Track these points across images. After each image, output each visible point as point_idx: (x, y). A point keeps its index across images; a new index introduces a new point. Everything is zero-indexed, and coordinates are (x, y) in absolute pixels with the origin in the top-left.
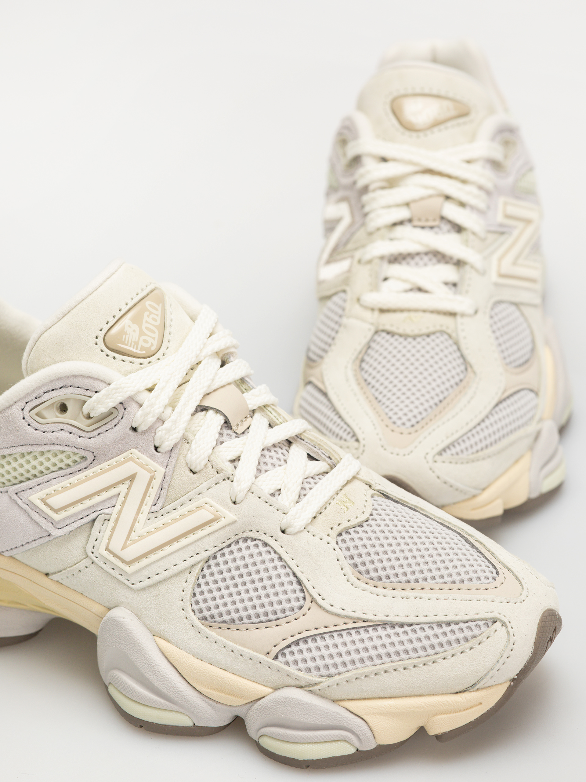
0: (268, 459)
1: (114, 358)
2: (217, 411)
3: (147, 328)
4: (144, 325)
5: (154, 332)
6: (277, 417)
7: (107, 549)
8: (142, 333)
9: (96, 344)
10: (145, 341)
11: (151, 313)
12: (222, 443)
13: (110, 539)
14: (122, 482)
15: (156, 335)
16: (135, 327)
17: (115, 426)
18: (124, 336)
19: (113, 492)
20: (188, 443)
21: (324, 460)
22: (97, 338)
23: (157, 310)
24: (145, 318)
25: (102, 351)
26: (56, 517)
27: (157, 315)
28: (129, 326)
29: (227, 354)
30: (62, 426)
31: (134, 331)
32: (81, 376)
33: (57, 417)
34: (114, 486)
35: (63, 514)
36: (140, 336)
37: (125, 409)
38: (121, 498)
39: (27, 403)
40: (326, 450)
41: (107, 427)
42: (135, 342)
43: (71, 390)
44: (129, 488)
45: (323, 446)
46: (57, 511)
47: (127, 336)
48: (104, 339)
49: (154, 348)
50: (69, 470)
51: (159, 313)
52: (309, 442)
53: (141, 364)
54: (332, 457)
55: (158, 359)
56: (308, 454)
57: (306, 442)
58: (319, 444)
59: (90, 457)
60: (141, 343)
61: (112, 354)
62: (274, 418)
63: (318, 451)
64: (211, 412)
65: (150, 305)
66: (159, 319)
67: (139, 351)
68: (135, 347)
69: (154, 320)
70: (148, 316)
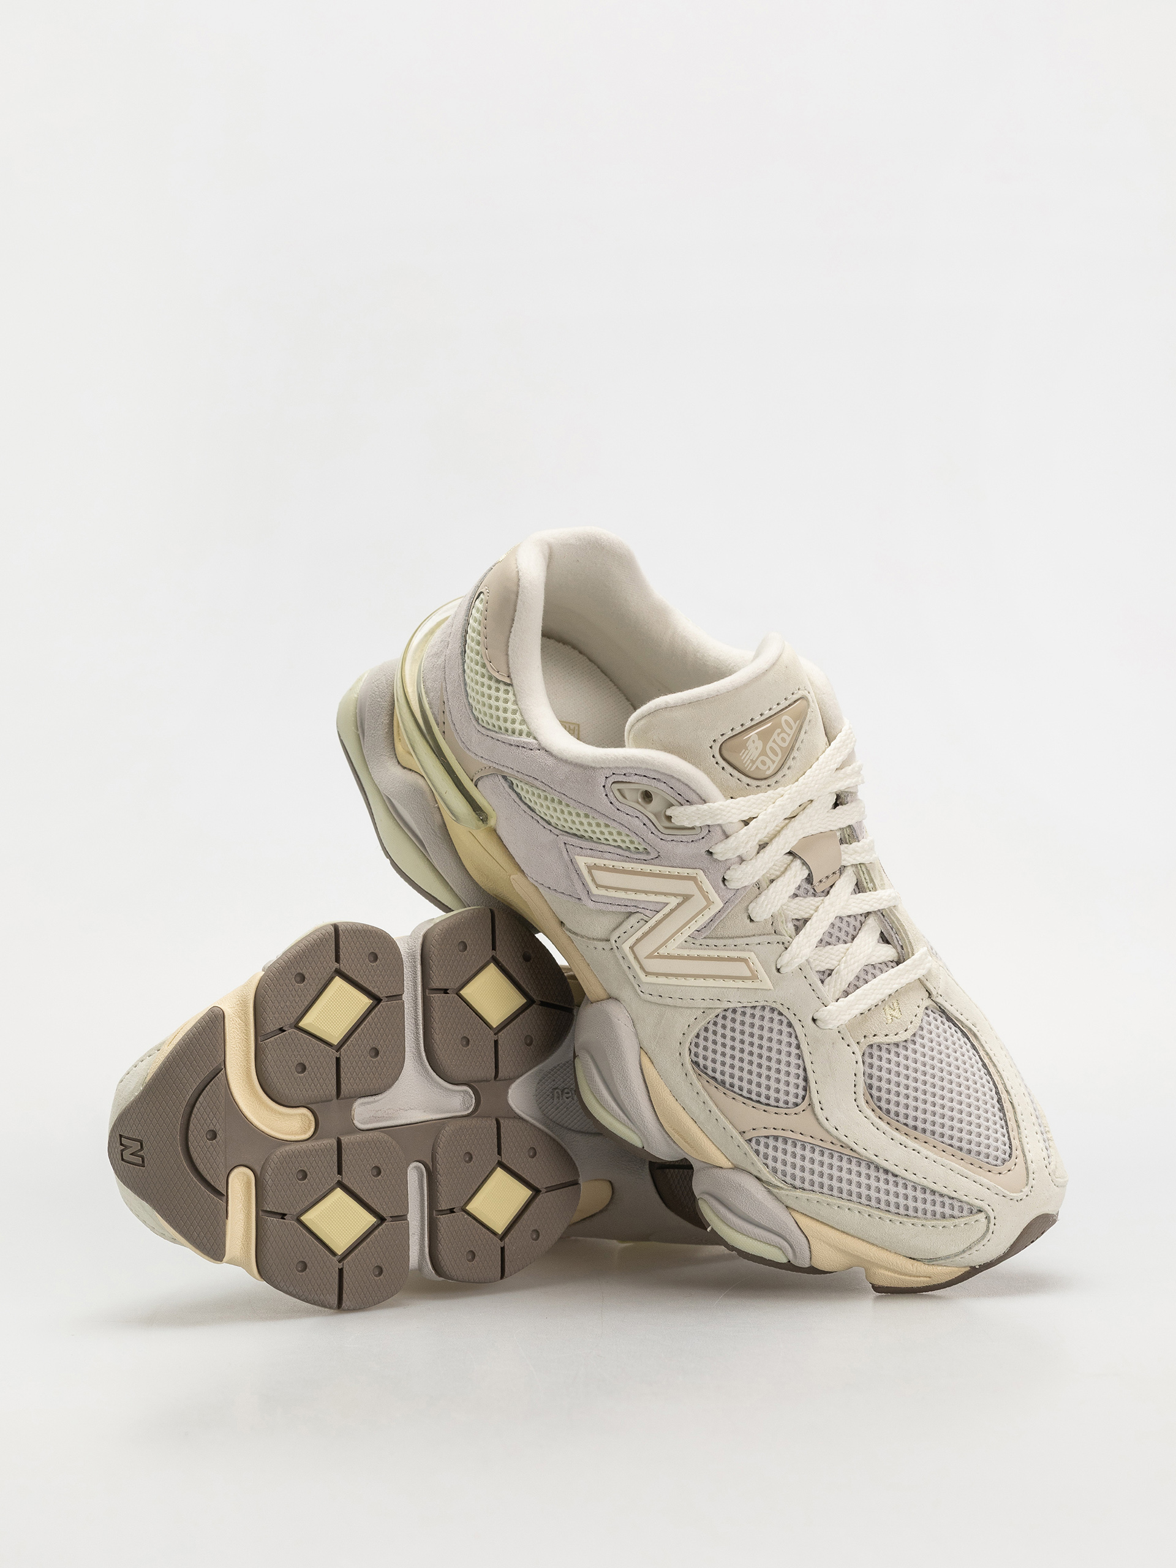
0: (836, 931)
1: (723, 768)
2: (804, 863)
3: (771, 748)
4: (771, 744)
5: (776, 755)
6: (868, 881)
7: (631, 948)
8: (763, 753)
9: (711, 747)
10: (763, 763)
11: (783, 731)
12: (797, 896)
13: (638, 941)
14: (675, 895)
15: (777, 760)
16: (759, 744)
17: (692, 841)
18: (744, 750)
19: (662, 899)
20: (759, 888)
21: (895, 947)
22: (714, 741)
23: (791, 728)
24: (775, 736)
25: (713, 756)
26: (595, 890)
27: (789, 735)
28: (754, 741)
29: (846, 792)
30: (639, 814)
31: (757, 748)
32: (679, 780)
33: (638, 802)
34: (665, 894)
35: (602, 892)
36: (760, 755)
37: (709, 831)
38: (666, 910)
39: (613, 774)
40: (903, 937)
41: (684, 839)
42: (752, 760)
43: (663, 786)
44: (679, 905)
45: (900, 932)
46: (598, 886)
47: (747, 751)
48: (722, 745)
49: (769, 773)
50: (627, 854)
51: (791, 732)
52: (888, 921)
53: (748, 785)
54: (904, 949)
55: (769, 786)
56: (881, 932)
57: (886, 920)
58: (898, 929)
59: (653, 855)
60: (758, 763)
61: (723, 763)
62: (863, 879)
63: (893, 935)
64: (798, 862)
65: (786, 721)
66: (788, 739)
67: (752, 770)
68: (751, 765)
69: (783, 740)
70: (779, 734)
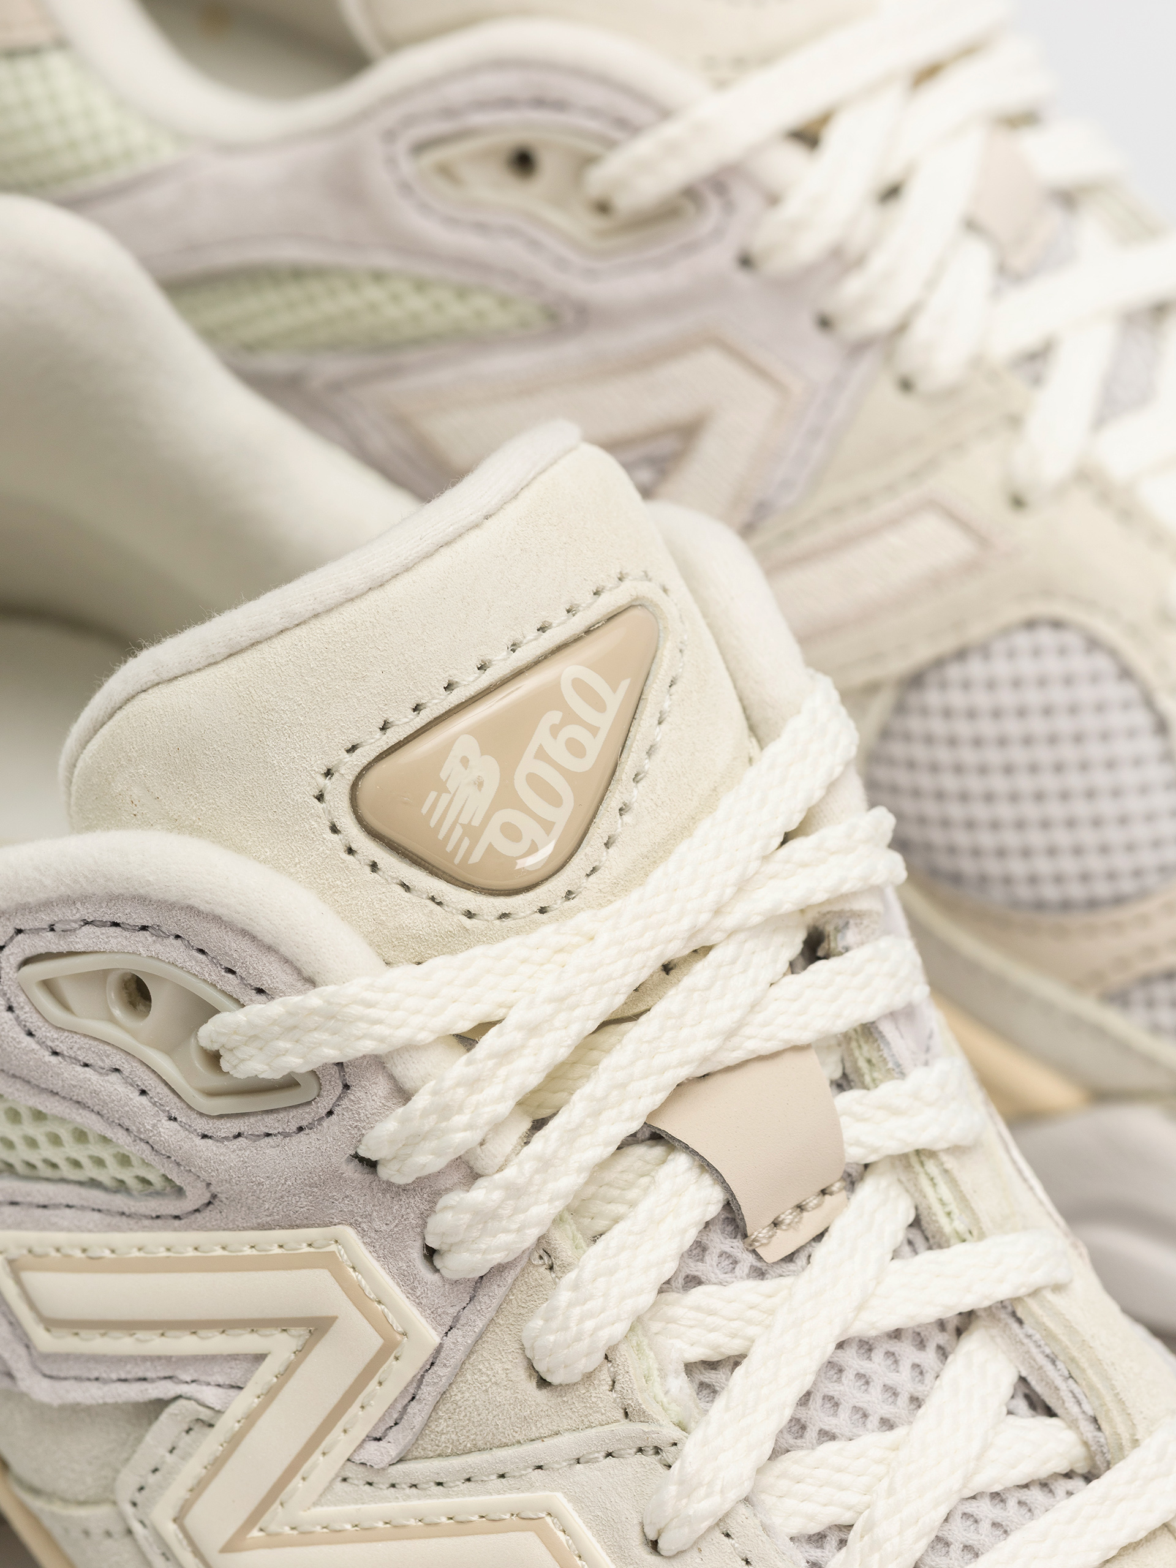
0: (847, 1389)
1: (374, 867)
2: (705, 1166)
3: (533, 780)
4: (528, 764)
5: (555, 800)
6: (953, 1207)
7: (178, 1520)
8: (506, 797)
9: (320, 798)
10: (511, 832)
11: (570, 717)
12: (693, 1281)
13: (198, 1488)
14: (284, 1324)
15: (562, 816)
16: (488, 768)
17: (300, 1129)
18: (433, 795)
19: (247, 1342)
20: (551, 1268)
21: (1073, 1424)
22: (328, 773)
23: (600, 706)
24: (541, 736)
25: (334, 829)
26: (44, 1340)
27: (594, 730)
28: (465, 761)
29: (840, 914)
30: (118, 1060)
31: (480, 784)
32: (217, 919)
33: (112, 1020)
34: (254, 1325)
35: (68, 1343)
36: (495, 806)
37: (346, 1087)
38: (265, 1373)
39: (19, 931)
40: (1092, 1387)
41: (270, 1123)
42: (468, 826)
43: (174, 951)
45: (1083, 1371)
46: (50, 1324)
47: (445, 799)
48: (354, 787)
49: (533, 862)
50: (119, 1202)
51: (605, 721)
52: (1037, 1337)
53: (470, 915)
54: (1104, 1425)
55: (542, 910)
56: (1023, 1380)
57: (1029, 1336)
58: (1073, 1359)
59: (195, 1196)
60: (492, 836)
61: (370, 849)
62: (937, 1208)
63: (1059, 1382)
64: (681, 1162)
65: (579, 685)
66: (594, 746)
67: (475, 858)
68: (466, 843)
69: (576, 748)
70: (555, 731)
